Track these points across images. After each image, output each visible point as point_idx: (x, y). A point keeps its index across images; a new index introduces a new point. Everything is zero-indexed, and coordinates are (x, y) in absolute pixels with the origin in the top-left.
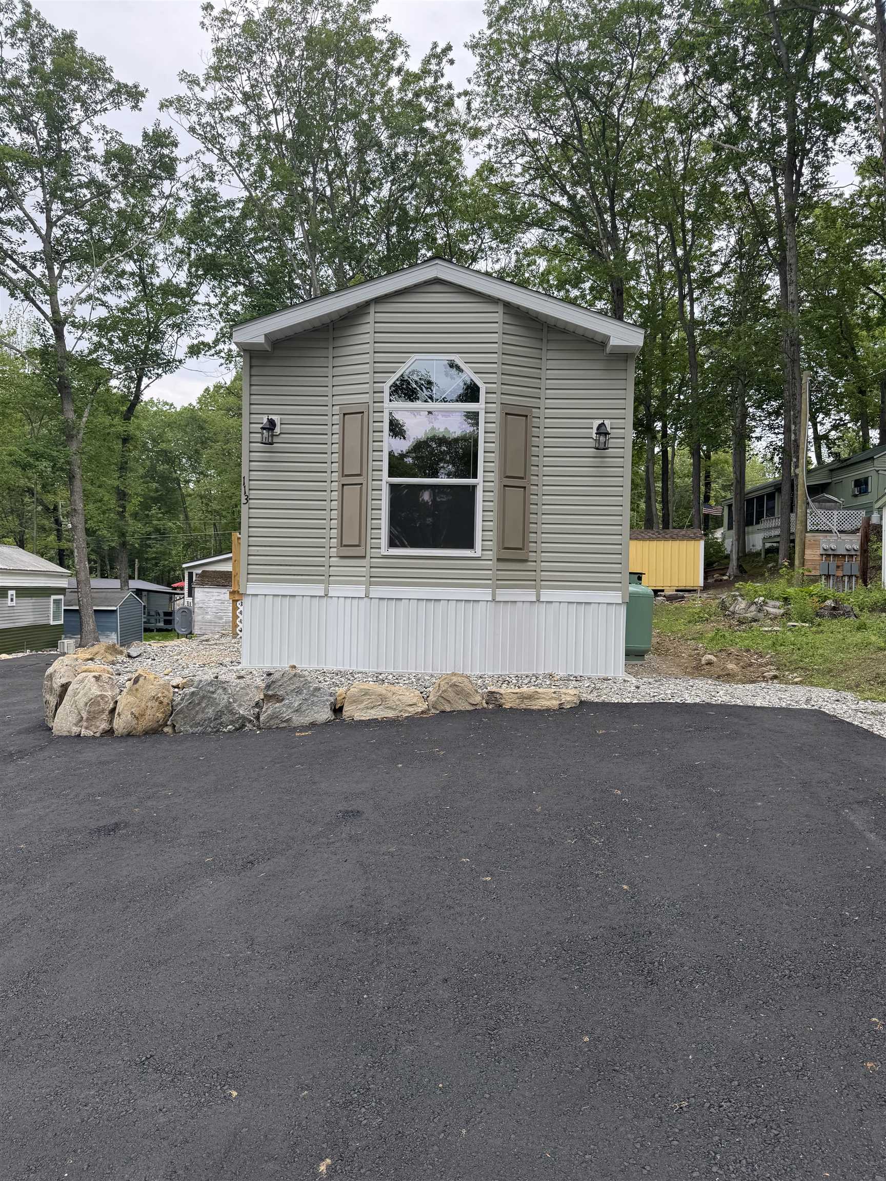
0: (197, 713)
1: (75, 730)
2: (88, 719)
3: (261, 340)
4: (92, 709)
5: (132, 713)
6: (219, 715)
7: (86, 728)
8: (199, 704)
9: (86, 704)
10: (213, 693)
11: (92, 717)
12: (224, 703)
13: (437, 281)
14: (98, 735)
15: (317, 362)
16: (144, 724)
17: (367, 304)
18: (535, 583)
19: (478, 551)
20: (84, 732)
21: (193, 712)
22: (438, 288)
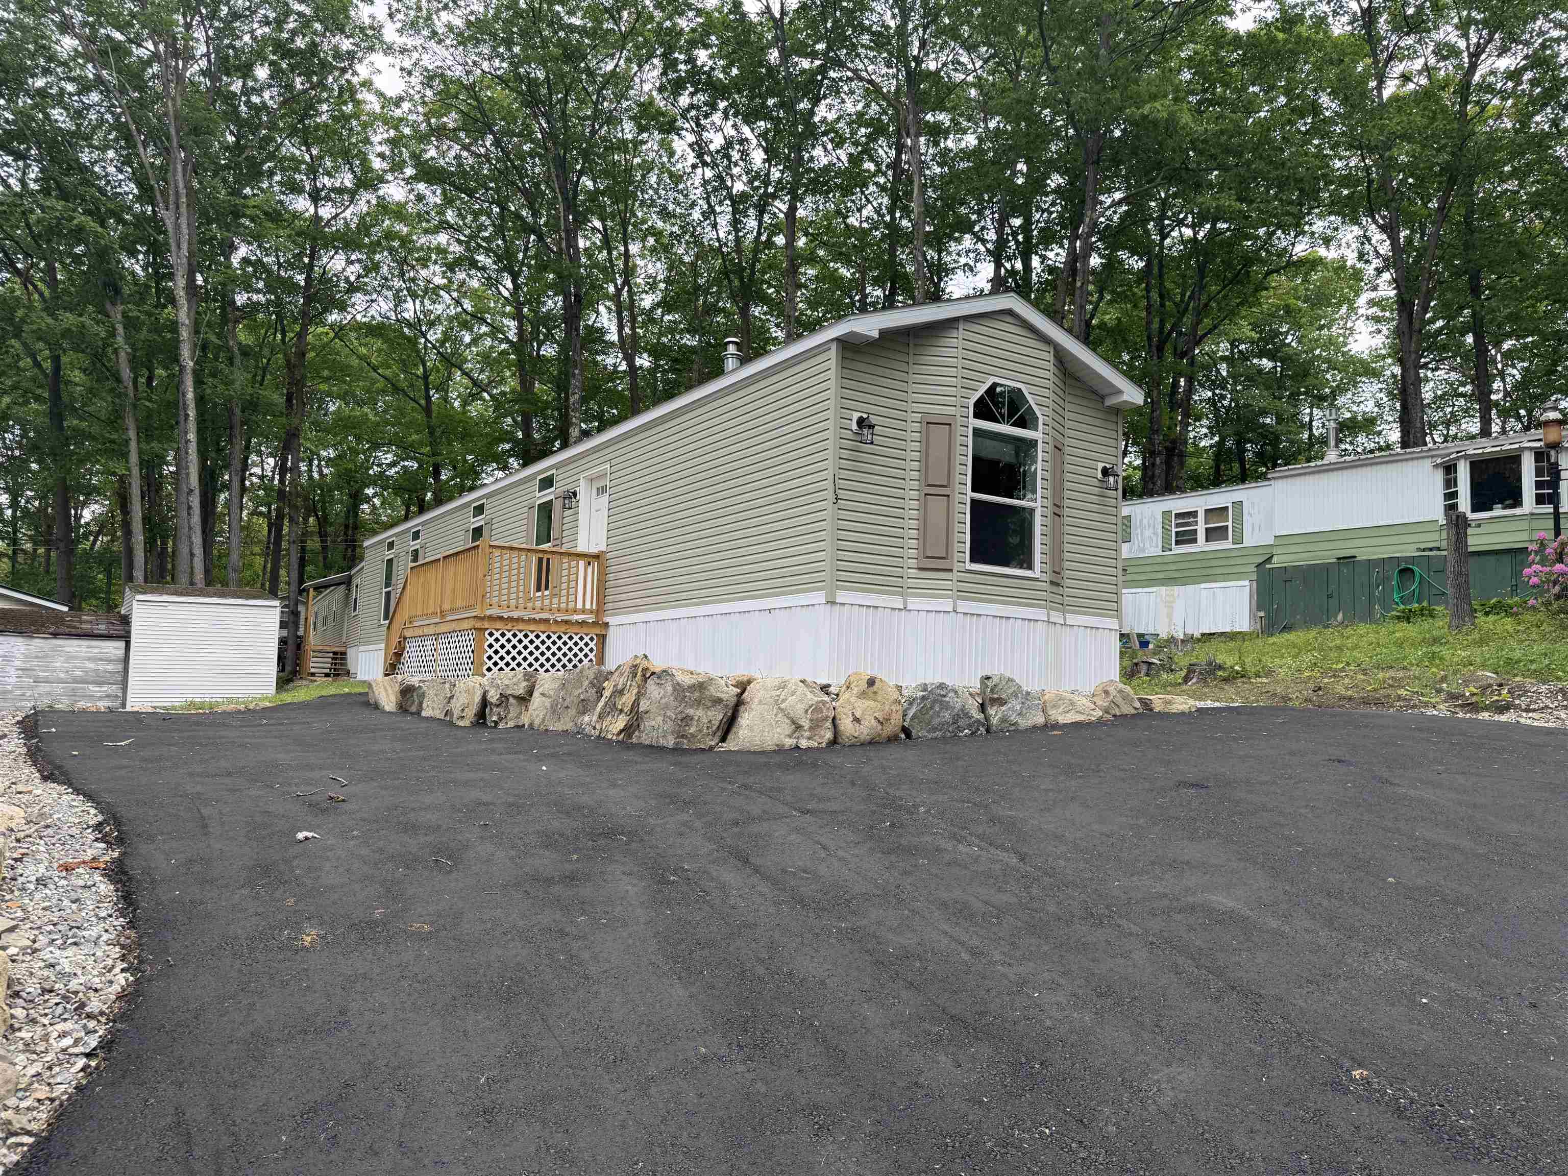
0: (932, 717)
1: (789, 742)
2: (811, 728)
3: (876, 334)
4: (815, 717)
5: (876, 718)
6: (956, 718)
7: (809, 738)
8: (931, 708)
9: (807, 711)
10: (944, 696)
11: (815, 725)
12: (958, 706)
13: (1010, 312)
14: (824, 745)
15: (897, 365)
16: (890, 729)
17: (956, 320)
18: (1062, 607)
19: (1036, 573)
20: (804, 744)
21: (927, 716)
22: (1009, 319)
